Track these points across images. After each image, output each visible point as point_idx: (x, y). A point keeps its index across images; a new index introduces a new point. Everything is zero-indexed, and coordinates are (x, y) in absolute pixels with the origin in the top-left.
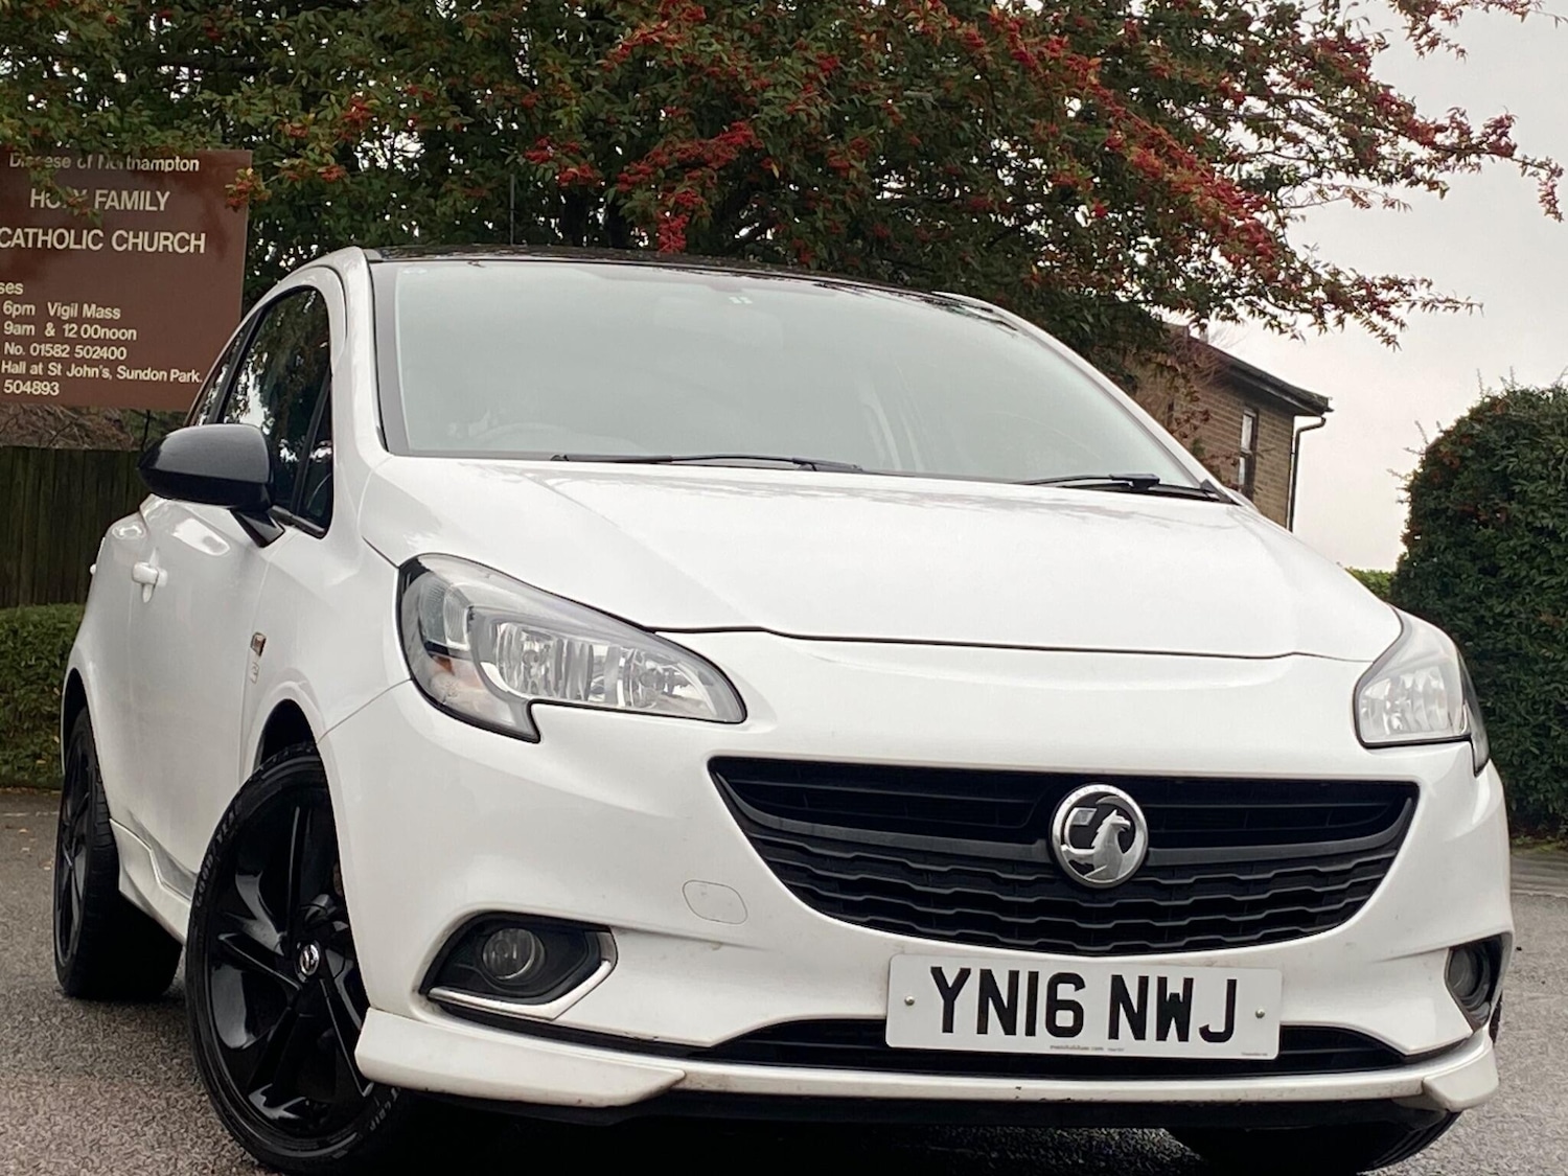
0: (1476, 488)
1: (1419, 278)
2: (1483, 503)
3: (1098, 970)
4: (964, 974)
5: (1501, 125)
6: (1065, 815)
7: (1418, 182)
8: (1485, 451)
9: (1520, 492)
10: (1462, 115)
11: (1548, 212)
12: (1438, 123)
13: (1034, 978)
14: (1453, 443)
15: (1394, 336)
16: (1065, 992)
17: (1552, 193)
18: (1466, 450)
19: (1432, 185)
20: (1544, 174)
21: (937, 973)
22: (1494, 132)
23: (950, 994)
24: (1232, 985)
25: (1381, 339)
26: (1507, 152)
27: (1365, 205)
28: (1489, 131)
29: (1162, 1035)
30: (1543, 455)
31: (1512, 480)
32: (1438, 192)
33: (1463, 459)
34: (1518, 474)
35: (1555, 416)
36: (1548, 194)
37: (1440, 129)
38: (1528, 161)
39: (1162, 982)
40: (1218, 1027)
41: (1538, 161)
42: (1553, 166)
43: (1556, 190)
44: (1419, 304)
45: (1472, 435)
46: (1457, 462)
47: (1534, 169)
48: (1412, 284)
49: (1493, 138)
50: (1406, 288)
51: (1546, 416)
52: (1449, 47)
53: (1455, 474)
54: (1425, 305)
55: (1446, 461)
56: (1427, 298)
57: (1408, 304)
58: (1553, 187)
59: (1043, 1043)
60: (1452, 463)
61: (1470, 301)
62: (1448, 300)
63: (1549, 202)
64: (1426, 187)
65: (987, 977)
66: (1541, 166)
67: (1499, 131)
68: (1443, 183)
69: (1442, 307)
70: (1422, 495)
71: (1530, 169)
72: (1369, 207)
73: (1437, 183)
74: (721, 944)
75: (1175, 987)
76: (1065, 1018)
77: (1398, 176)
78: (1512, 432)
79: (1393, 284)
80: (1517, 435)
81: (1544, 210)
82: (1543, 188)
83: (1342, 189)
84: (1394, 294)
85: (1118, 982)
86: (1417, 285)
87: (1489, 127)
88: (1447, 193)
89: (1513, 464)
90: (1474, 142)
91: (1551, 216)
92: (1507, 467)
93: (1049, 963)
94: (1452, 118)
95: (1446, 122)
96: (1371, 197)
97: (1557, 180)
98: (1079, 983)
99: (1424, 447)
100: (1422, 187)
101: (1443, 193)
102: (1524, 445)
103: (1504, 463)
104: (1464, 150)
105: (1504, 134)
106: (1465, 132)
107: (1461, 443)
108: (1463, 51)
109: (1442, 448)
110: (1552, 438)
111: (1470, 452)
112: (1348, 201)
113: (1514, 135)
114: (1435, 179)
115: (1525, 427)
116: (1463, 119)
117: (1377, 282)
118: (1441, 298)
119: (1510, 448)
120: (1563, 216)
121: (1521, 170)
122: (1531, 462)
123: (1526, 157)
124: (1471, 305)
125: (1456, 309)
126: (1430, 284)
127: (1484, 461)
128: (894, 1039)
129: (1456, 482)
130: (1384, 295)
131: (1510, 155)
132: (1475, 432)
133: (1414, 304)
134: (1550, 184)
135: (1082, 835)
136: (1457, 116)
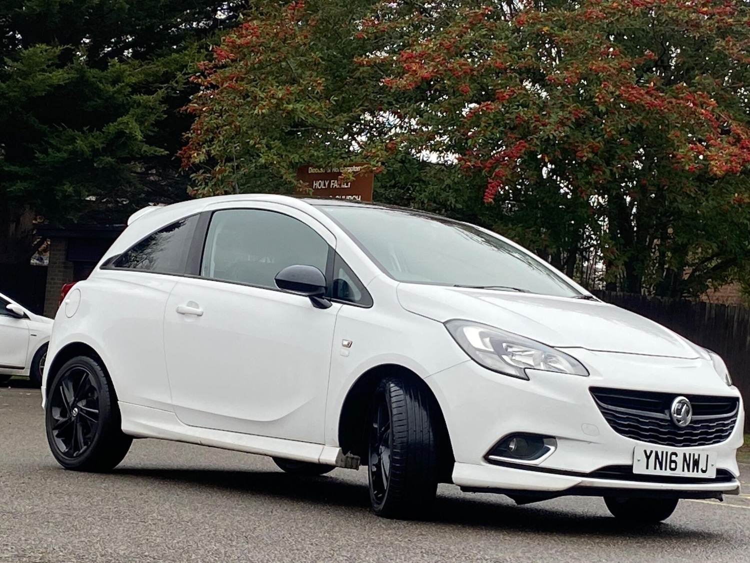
3: (681, 450)
4: (652, 452)
6: (675, 405)
13: (667, 453)
16: (674, 457)
21: (645, 452)
23: (648, 457)
24: (707, 456)
29: (693, 471)
39: (694, 455)
40: (704, 469)
59: (668, 473)
65: (657, 453)
74: (591, 442)
75: (696, 457)
76: (673, 465)
85: (685, 455)
93: (670, 449)
98: (677, 456)
128: (635, 471)
135: (679, 412)
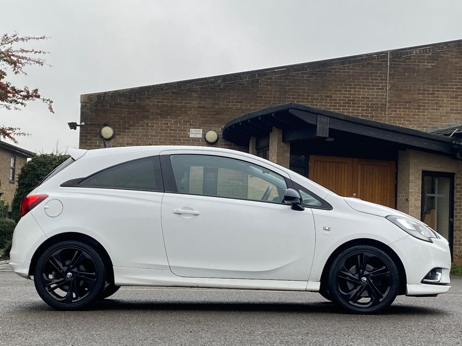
0: (32, 178)
1: (17, 128)
2: (33, 181)
5: (36, 91)
7: (18, 103)
8: (34, 169)
9: (41, 179)
10: (27, 88)
11: (51, 111)
12: (21, 90)
14: (27, 167)
15: (17, 141)
17: (51, 107)
18: (29, 169)
19: (22, 104)
20: (48, 102)
22: (34, 93)
25: (14, 142)
26: (38, 97)
27: (9, 109)
28: (33, 92)
30: (46, 170)
31: (40, 176)
32: (24, 106)
33: (29, 171)
34: (41, 174)
35: (50, 160)
36: (50, 107)
37: (22, 91)
38: (44, 99)
41: (47, 99)
42: (50, 100)
43: (52, 106)
44: (16, 134)
45: (31, 165)
46: (28, 171)
47: (46, 101)
48: (15, 129)
49: (34, 94)
50: (14, 130)
51: (48, 160)
52: (23, 73)
53: (28, 174)
54: (17, 134)
55: (25, 171)
56: (18, 133)
57: (14, 134)
58: (51, 105)
60: (26, 171)
61: (28, 133)
62: (23, 133)
63: (50, 109)
64: (21, 104)
66: (47, 100)
67: (35, 92)
68: (25, 103)
69: (22, 135)
70: (21, 179)
71: (45, 101)
72: (10, 109)
73: (23, 103)
77: (13, 102)
78: (40, 165)
79: (11, 129)
80: (41, 165)
81: (50, 111)
82: (49, 106)
83: (4, 105)
84: (10, 131)
86: (17, 129)
87: (33, 91)
88: (26, 106)
89: (39, 172)
90: (30, 94)
91: (51, 112)
92: (38, 173)
94: (25, 89)
95: (23, 90)
96: (11, 107)
97: (52, 104)
99: (20, 168)
100: (20, 104)
101: (25, 105)
102: (42, 167)
103: (37, 172)
104: (27, 97)
105: (37, 93)
106: (28, 92)
107: (29, 167)
108: (26, 74)
109: (24, 168)
110: (48, 166)
111: (30, 169)
112: (5, 108)
113: (39, 93)
114: (22, 103)
115: (43, 163)
116: (27, 89)
117: (7, 128)
118: (21, 133)
119: (39, 168)
120: (54, 112)
121: (43, 101)
122: (44, 172)
123: (44, 98)
124: (28, 134)
125: (25, 135)
126: (20, 129)
127: (34, 171)
129: (28, 176)
130: (8, 132)
131: (39, 98)
132: (32, 164)
133: (15, 134)
134: (50, 105)
136: (26, 88)
